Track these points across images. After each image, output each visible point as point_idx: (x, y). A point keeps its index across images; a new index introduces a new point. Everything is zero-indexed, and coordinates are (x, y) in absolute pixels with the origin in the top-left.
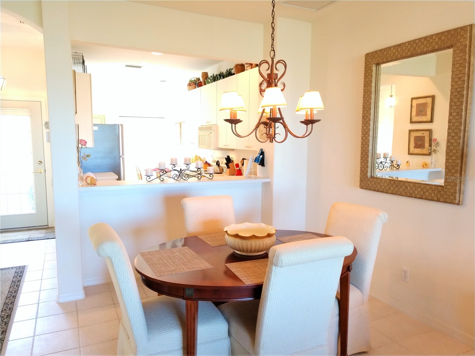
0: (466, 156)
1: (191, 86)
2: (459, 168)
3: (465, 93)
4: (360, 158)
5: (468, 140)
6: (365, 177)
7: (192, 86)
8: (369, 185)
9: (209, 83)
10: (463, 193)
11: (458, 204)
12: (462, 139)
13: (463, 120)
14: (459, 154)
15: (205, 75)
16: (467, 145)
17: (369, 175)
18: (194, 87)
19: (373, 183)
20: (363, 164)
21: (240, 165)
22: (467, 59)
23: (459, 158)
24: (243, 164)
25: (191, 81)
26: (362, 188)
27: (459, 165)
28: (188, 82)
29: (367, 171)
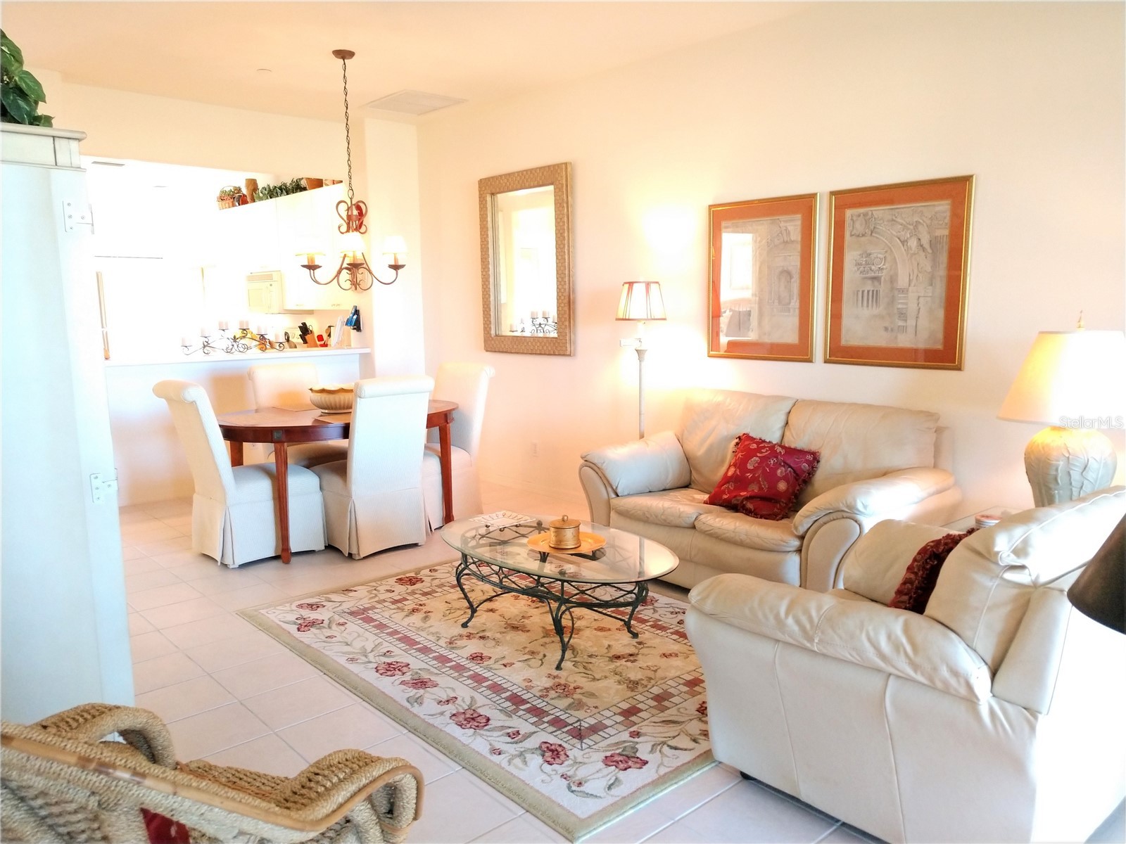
0: (574, 302)
1: (224, 201)
2: (567, 316)
3: (566, 235)
4: (482, 312)
5: (573, 285)
6: (488, 335)
7: (228, 202)
8: (493, 345)
9: (261, 199)
10: (574, 343)
11: (570, 355)
12: (567, 284)
13: (567, 264)
14: (566, 301)
15: (252, 184)
16: (573, 291)
17: (493, 332)
18: (231, 204)
19: (497, 342)
20: (486, 319)
21: (325, 337)
22: (565, 200)
23: (566, 305)
24: (329, 335)
25: (223, 192)
26: (487, 351)
27: (567, 312)
28: (218, 194)
29: (490, 328)
